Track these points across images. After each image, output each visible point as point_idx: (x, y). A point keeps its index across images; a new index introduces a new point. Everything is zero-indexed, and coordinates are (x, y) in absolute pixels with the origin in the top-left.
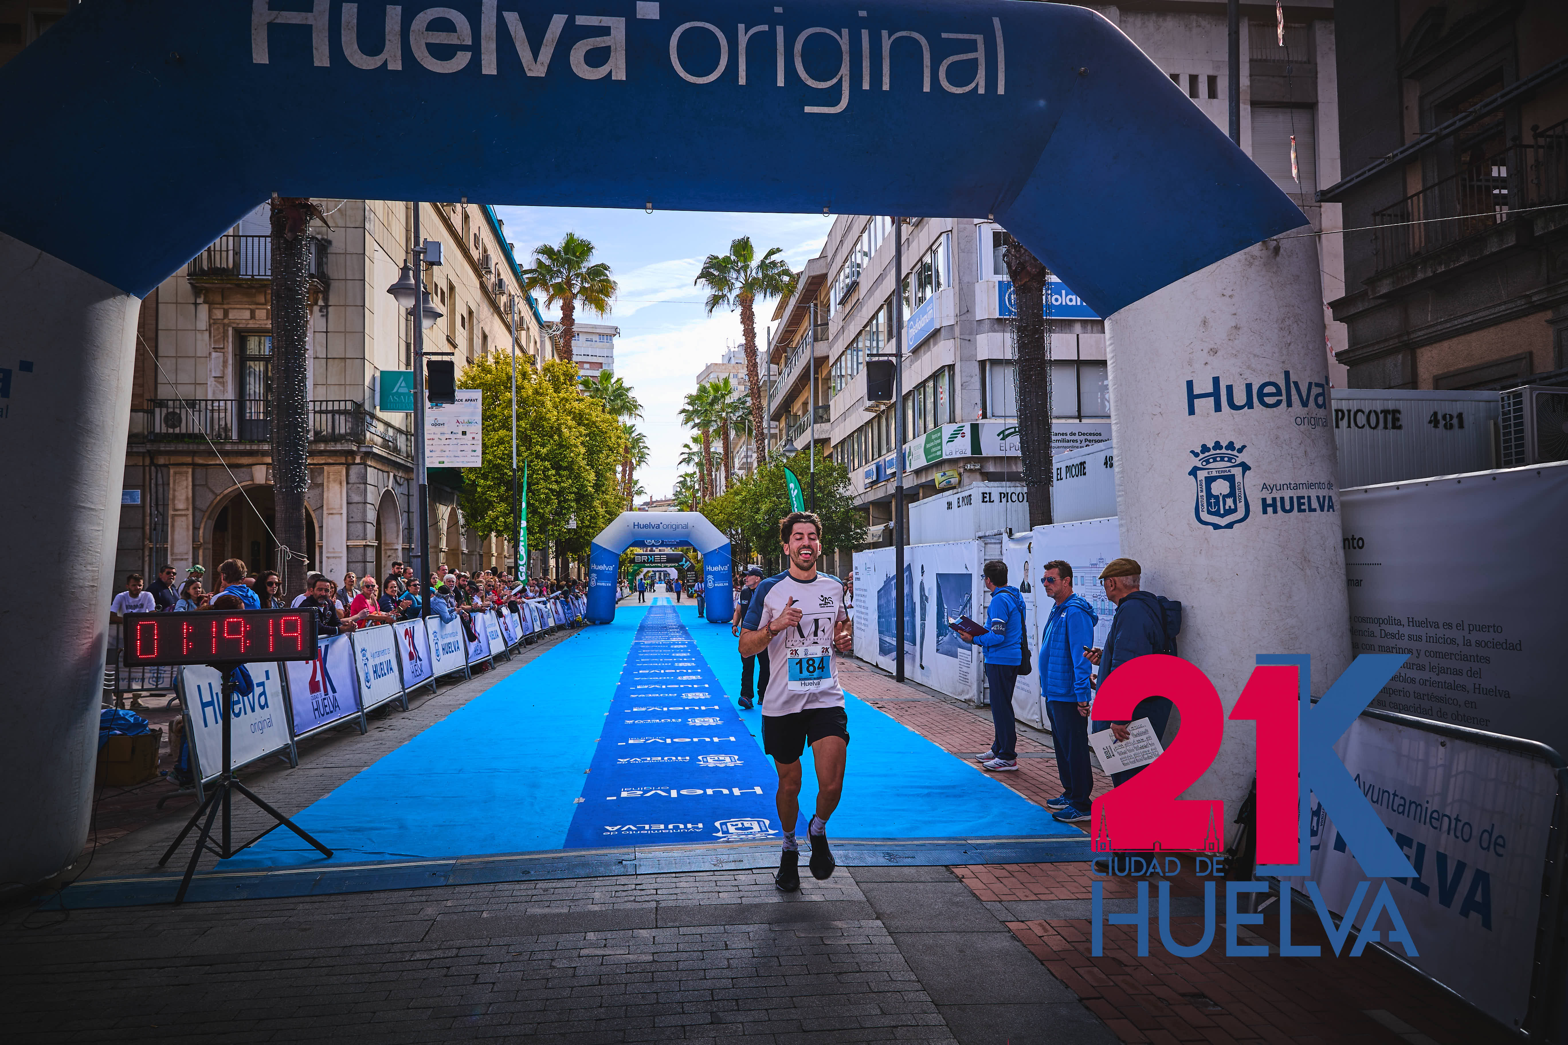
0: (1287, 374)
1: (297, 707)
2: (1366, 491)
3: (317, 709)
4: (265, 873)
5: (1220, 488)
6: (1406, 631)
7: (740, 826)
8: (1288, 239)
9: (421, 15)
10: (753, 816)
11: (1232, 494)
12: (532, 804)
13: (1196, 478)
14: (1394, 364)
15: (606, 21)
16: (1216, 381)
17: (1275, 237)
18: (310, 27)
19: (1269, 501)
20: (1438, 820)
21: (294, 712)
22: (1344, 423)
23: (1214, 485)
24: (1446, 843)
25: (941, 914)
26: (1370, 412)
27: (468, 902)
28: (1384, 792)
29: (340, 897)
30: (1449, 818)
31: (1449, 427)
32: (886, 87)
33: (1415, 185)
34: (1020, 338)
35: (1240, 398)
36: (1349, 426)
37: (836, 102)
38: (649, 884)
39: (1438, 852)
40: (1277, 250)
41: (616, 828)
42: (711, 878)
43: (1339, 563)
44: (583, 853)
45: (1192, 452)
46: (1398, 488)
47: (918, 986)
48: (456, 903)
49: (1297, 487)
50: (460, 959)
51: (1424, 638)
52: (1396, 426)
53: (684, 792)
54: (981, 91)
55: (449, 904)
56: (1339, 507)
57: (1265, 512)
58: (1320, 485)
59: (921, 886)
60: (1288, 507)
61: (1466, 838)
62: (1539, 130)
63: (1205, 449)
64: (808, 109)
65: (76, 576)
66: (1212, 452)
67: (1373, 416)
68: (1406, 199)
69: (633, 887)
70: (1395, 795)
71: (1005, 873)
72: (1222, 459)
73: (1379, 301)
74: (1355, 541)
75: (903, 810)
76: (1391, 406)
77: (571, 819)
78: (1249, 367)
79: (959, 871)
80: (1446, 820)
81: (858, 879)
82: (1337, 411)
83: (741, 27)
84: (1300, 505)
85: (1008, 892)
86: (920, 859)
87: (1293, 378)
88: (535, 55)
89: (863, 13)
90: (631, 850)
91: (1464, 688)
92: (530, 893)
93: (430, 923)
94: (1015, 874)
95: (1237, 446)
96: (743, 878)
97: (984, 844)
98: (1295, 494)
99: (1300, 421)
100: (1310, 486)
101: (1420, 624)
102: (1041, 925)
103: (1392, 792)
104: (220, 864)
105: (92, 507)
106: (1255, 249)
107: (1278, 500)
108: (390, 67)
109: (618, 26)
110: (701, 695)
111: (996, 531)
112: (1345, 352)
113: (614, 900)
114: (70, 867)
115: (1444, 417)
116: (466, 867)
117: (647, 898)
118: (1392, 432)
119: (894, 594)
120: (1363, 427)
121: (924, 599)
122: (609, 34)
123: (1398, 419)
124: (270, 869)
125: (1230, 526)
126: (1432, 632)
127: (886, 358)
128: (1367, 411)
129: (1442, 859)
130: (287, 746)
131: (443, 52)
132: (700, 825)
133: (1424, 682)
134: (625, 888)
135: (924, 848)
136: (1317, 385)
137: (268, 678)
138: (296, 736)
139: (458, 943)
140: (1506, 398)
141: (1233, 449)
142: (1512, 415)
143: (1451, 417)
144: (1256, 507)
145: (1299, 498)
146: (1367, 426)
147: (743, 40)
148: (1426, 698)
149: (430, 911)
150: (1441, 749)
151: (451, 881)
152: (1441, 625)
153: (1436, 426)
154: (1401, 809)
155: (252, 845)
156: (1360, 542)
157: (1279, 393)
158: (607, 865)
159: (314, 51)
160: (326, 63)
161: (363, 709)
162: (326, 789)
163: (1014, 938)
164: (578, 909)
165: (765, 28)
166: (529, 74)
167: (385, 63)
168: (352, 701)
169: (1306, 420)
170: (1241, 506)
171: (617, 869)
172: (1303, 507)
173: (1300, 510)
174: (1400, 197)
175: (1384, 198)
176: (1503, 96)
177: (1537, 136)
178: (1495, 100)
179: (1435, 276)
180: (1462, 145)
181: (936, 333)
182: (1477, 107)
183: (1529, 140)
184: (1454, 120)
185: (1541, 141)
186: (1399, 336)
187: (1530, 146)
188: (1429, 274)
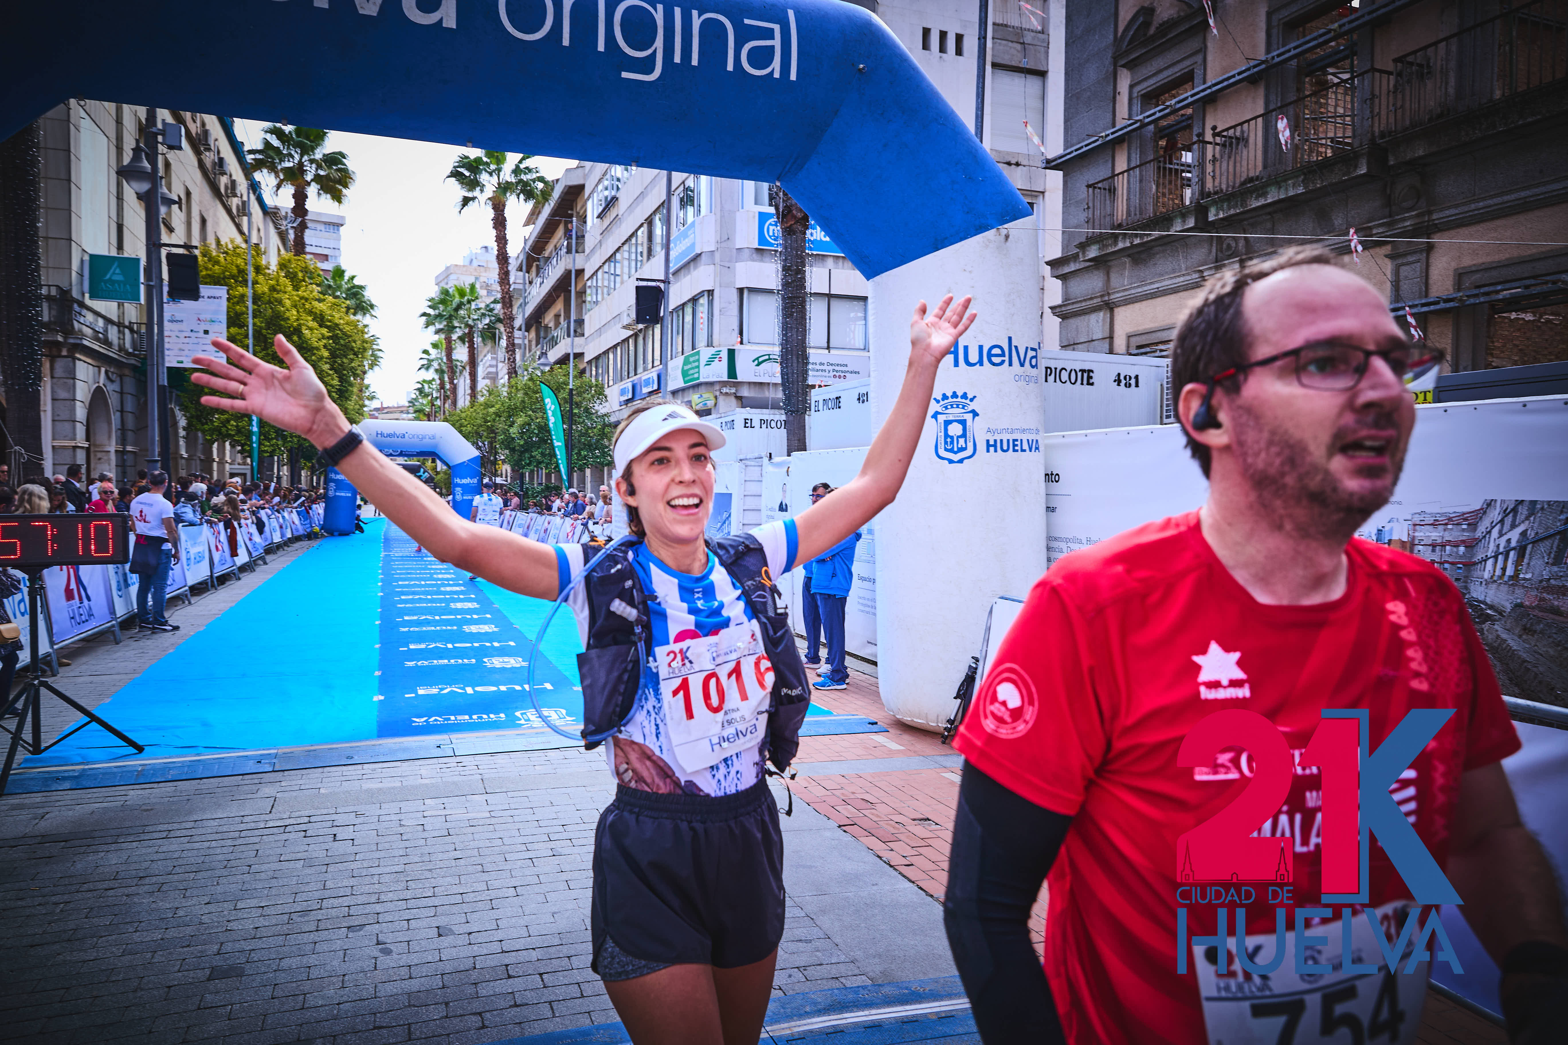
0: (1010, 339)
2: (1064, 437)
3: (73, 618)
4: (82, 767)
8: (1017, 227)
10: (549, 707)
12: (332, 702)
14: (1097, 321)
17: (1006, 225)
19: (992, 442)
22: (1051, 379)
26: (1071, 370)
27: (301, 783)
29: (170, 784)
31: (1128, 385)
32: (695, 61)
33: (1121, 164)
35: (974, 357)
36: (1055, 381)
37: (650, 70)
38: (469, 762)
40: (1007, 237)
41: (422, 720)
42: (525, 756)
43: (1041, 494)
44: (397, 741)
46: (1086, 435)
48: (286, 784)
49: (1012, 431)
52: (1090, 383)
53: (479, 689)
56: (1043, 448)
57: (988, 451)
58: (1030, 431)
60: (1005, 448)
62: (1218, 130)
64: (625, 75)
67: (1073, 375)
68: (1114, 176)
69: (453, 765)
73: (1088, 264)
74: (1053, 477)
76: (1087, 366)
77: (376, 714)
78: (982, 332)
82: (1047, 368)
84: (1015, 446)
87: (1014, 343)
90: (444, 736)
92: (357, 774)
98: (1011, 437)
99: (1018, 378)
100: (1024, 431)
106: (991, 234)
107: (998, 442)
110: (468, 605)
111: (757, 455)
112: (1058, 306)
113: (440, 775)
115: (1125, 378)
116: (288, 755)
117: (471, 773)
118: (1087, 388)
120: (1066, 382)
123: (1092, 377)
124: (85, 763)
127: (654, 284)
128: (1069, 370)
130: (47, 655)
132: (502, 715)
136: (1032, 349)
138: (56, 644)
139: (306, 813)
143: (1130, 378)
144: (981, 446)
145: (1014, 440)
146: (1068, 382)
149: (267, 790)
151: (277, 767)
153: (1119, 384)
156: (1057, 477)
157: (1003, 355)
158: (426, 749)
161: (116, 618)
164: (409, 783)
166: (362, 11)
168: (106, 611)
171: (435, 753)
172: (1016, 448)
173: (1015, 450)
174: (1109, 174)
175: (1097, 172)
176: (1192, 96)
177: (1215, 135)
178: (1186, 98)
179: (1133, 246)
180: (1161, 133)
181: (697, 258)
182: (1173, 102)
183: (1209, 137)
184: (1156, 111)
185: (1218, 140)
186: (1102, 296)
187: (1210, 143)
188: (1128, 244)
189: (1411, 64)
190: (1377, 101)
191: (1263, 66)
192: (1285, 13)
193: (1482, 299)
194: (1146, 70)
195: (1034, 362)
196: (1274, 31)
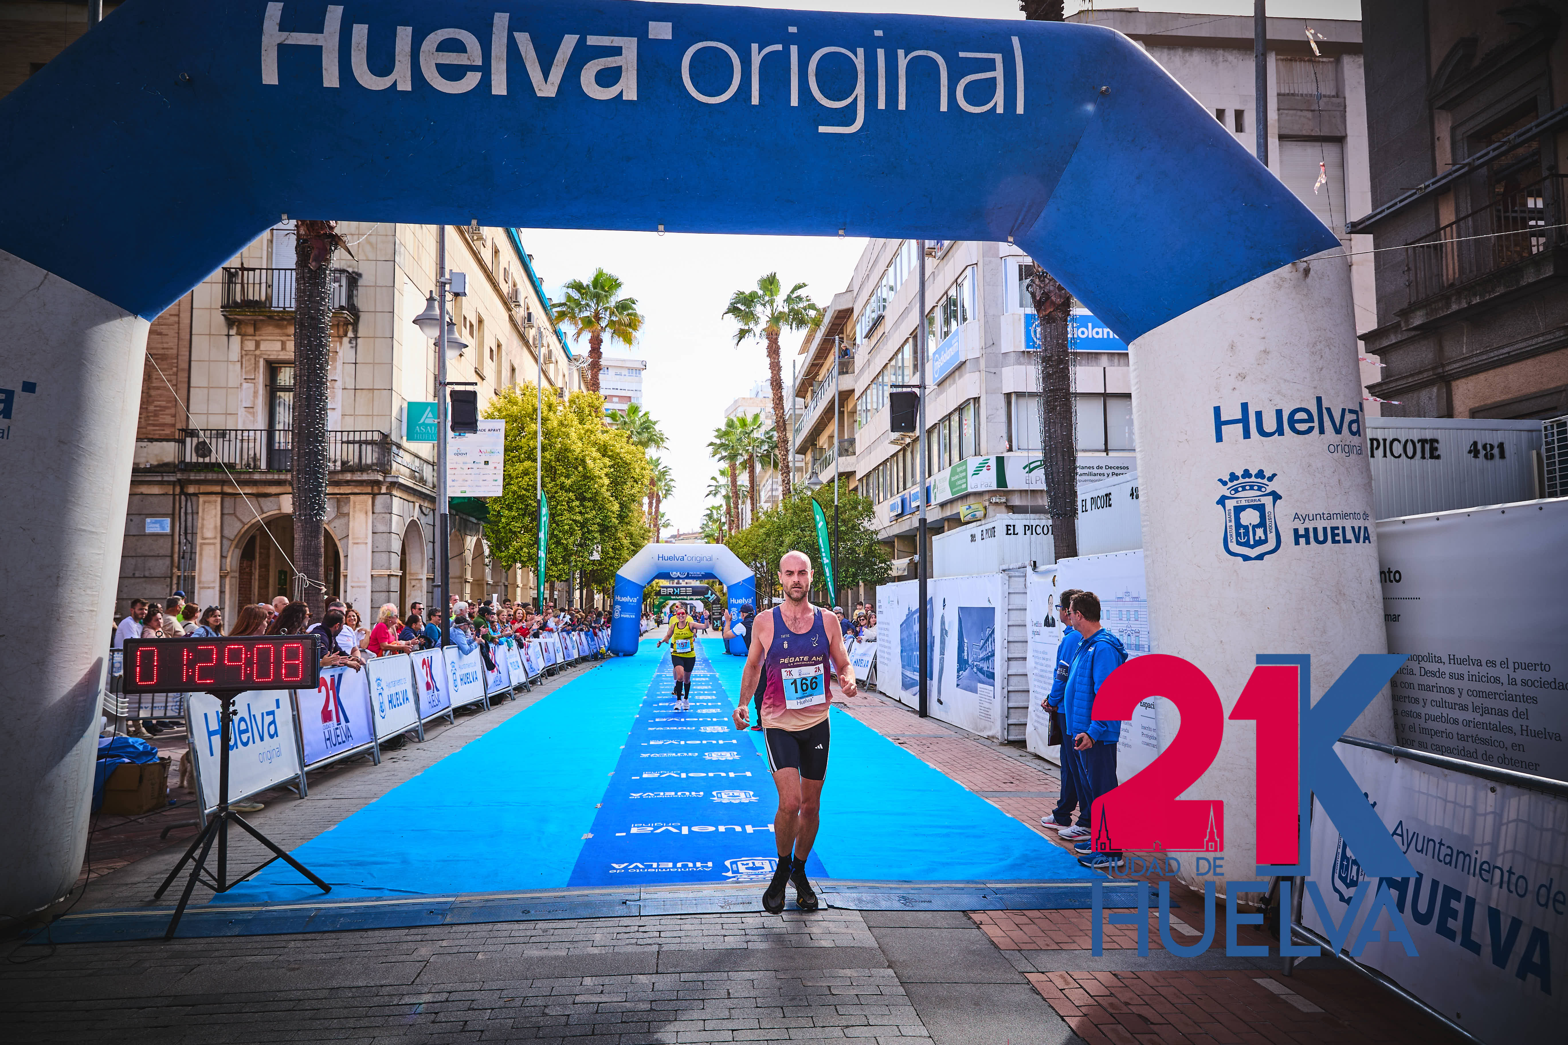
0: (1319, 400)
1: (308, 736)
2: (1404, 522)
3: (328, 739)
4: (259, 908)
5: (1250, 517)
6: (1447, 668)
7: (751, 865)
8: (1319, 261)
9: (432, 35)
11: (1262, 524)
12: (539, 839)
13: (1224, 507)
14: (1429, 396)
15: (617, 41)
16: (1245, 407)
17: (1305, 259)
18: (319, 49)
19: (1301, 532)
20: (1488, 872)
21: (305, 742)
22: (1379, 453)
23: (1243, 515)
24: (1497, 897)
25: (956, 963)
26: (1407, 441)
27: (463, 942)
28: (1429, 840)
29: (333, 935)
30: (1501, 870)
31: (1489, 457)
32: (902, 106)
33: (1447, 215)
34: (1044, 368)
35: (1270, 425)
36: (1385, 456)
37: (850, 120)
38: (652, 925)
39: (1490, 908)
40: (1307, 272)
41: (623, 866)
42: (718, 920)
43: (1376, 597)
44: (586, 892)
45: (1220, 480)
46: (1437, 518)
48: (451, 943)
49: (1330, 517)
50: (450, 1004)
51: (1466, 677)
52: (1434, 456)
53: (695, 829)
54: (1000, 110)
55: (444, 944)
56: (1375, 538)
57: (1297, 543)
58: (1355, 515)
59: (936, 932)
60: (1321, 538)
61: (1521, 892)
63: (1233, 477)
64: (822, 129)
65: (74, 600)
66: (1241, 480)
67: (1410, 447)
68: (1438, 230)
69: (636, 928)
70: (1441, 844)
71: (1024, 920)
72: (1252, 488)
73: (1413, 333)
74: (1392, 575)
75: (920, 851)
76: (1428, 435)
77: (577, 855)
78: (1279, 393)
79: (976, 917)
80: (1498, 872)
81: (871, 924)
82: (1372, 440)
83: (755, 47)
84: (1334, 535)
85: (1027, 939)
86: (937, 904)
87: (1325, 404)
88: (546, 76)
89: (879, 33)
90: (635, 890)
91: (1510, 730)
92: (529, 933)
93: (423, 964)
94: (1036, 921)
95: (1268, 474)
96: (750, 921)
97: (1004, 889)
98: (1328, 524)
99: (1333, 449)
100: (1345, 516)
101: (1462, 662)
102: (1062, 977)
103: (1437, 841)
104: (215, 898)
105: (94, 530)
106: (1285, 271)
107: (1311, 531)
108: (400, 87)
109: (630, 46)
111: (1020, 564)
112: (1378, 385)
113: (614, 942)
114: (62, 900)
115: (1484, 447)
116: (466, 905)
117: (650, 941)
118: (1430, 462)
119: (916, 628)
120: (1400, 456)
122: (621, 54)
123: (1436, 449)
124: (266, 904)
125: (1260, 557)
126: (1474, 670)
127: (909, 390)
128: (1403, 441)
129: (1494, 915)
130: (297, 777)
131: (452, 73)
132: (710, 864)
133: (1468, 723)
134: (628, 930)
135: (940, 892)
136: (1351, 411)
137: (278, 707)
138: (307, 766)
139: (449, 987)
140: (1549, 428)
141: (1263, 477)
142: (1556, 445)
143: (1492, 447)
144: (1287, 537)
145: (1333, 529)
146: (1403, 456)
147: (756, 60)
148: (1470, 739)
149: (424, 951)
150: (1491, 795)
151: (448, 920)
152: (1484, 663)
153: (1476, 456)
154: (1448, 859)
155: (250, 878)
156: (1397, 575)
157: (1310, 419)
158: (611, 904)
159: (324, 72)
160: (336, 84)
161: (376, 740)
162: (332, 822)
164: (577, 952)
165: (779, 47)
166: (539, 94)
167: (395, 83)
168: (366, 732)
169: (1340, 448)
170: (1272, 537)
171: (620, 910)
172: (1337, 538)
173: (1334, 541)
174: (1433, 228)
175: (1417, 229)
176: (1537, 126)
178: (1528, 131)
179: (1470, 307)
180: (1497, 176)
181: (964, 365)
182: (1512, 136)
184: (1489, 151)
186: (1434, 369)
188: (1464, 305)
194: (1471, 108)
195: (1354, 427)
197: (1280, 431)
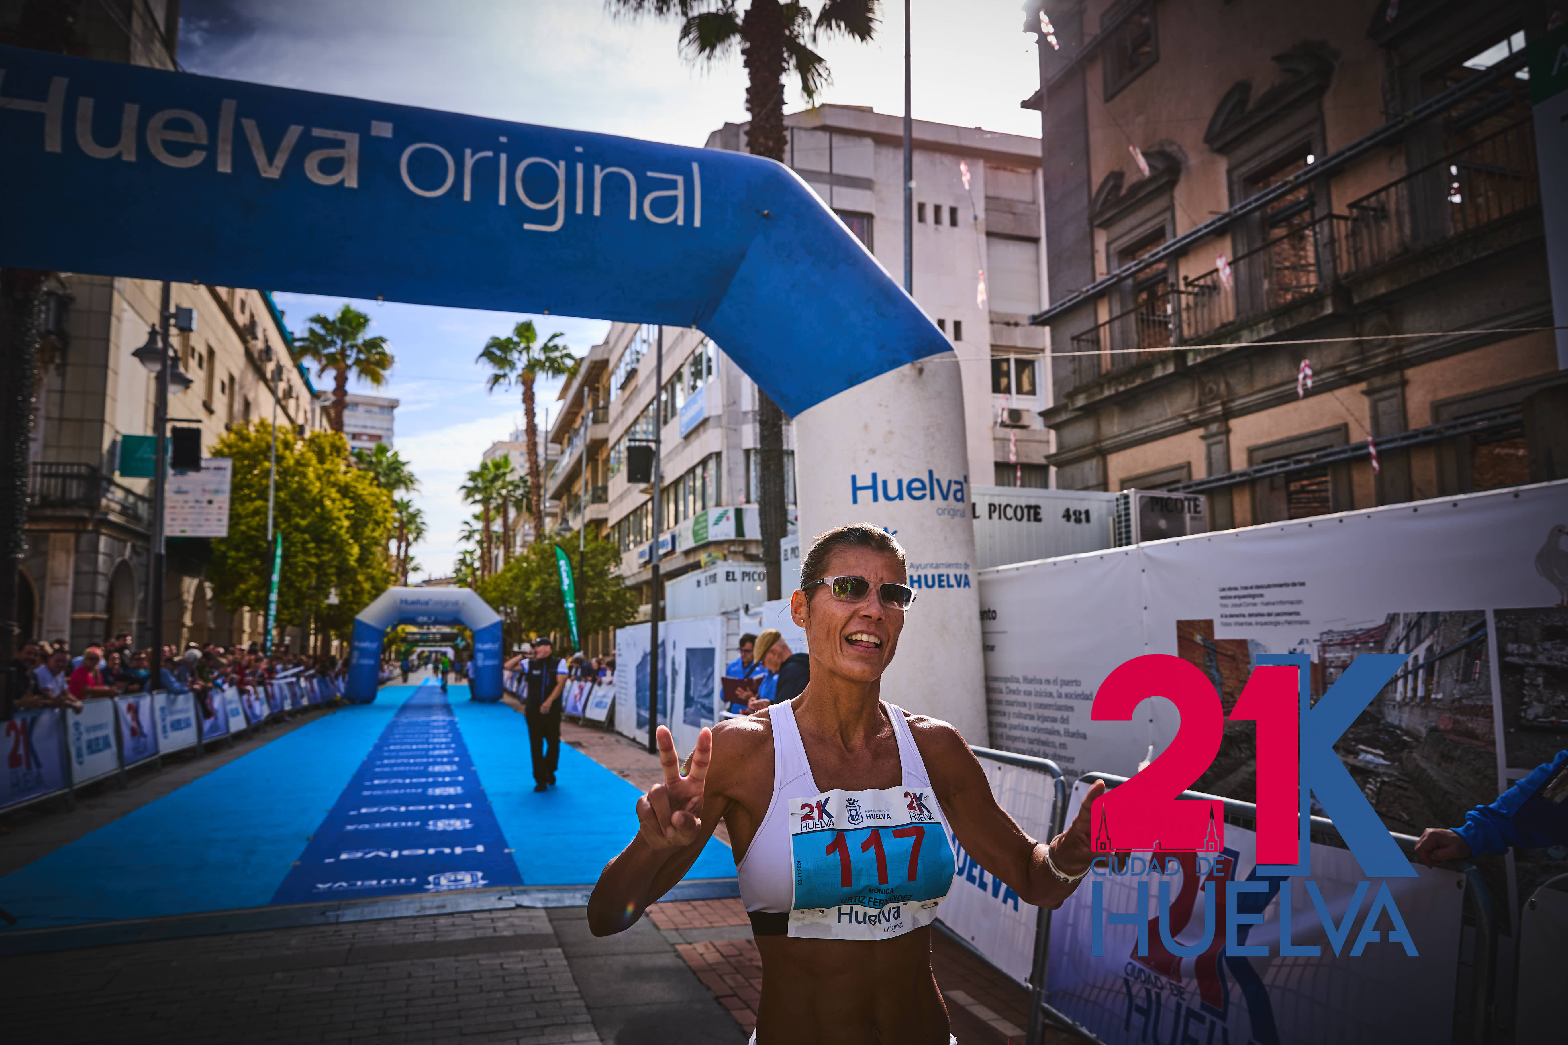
0: (931, 473)
3: (16, 785)
6: (1023, 687)
8: (933, 362)
9: (159, 114)
10: (467, 869)
12: (245, 869)
14: (1090, 468)
15: (341, 135)
16: (874, 476)
17: (920, 361)
18: (43, 115)
22: (996, 515)
26: (1016, 507)
31: (1078, 521)
32: (597, 212)
33: (1103, 315)
34: (761, 431)
35: (893, 491)
36: (1000, 518)
37: (552, 221)
38: (348, 930)
40: (921, 371)
41: (327, 886)
42: (411, 923)
44: (289, 907)
46: (1018, 569)
47: (578, 995)
48: (145, 955)
49: (938, 566)
50: (140, 1001)
51: (1033, 693)
52: (1037, 519)
53: (405, 853)
54: (680, 222)
55: (138, 957)
56: (976, 584)
58: (957, 565)
60: (930, 583)
62: (1190, 279)
64: (527, 226)
67: (1019, 511)
68: (1097, 327)
69: (332, 933)
71: (689, 907)
73: (1078, 413)
74: (989, 614)
76: (1033, 502)
77: (282, 879)
78: (900, 466)
81: (553, 918)
82: (990, 505)
83: (468, 152)
84: (941, 581)
85: (686, 922)
88: (271, 160)
89: (579, 149)
91: (1059, 733)
92: (225, 943)
93: (114, 973)
94: (698, 908)
96: (442, 921)
98: (936, 572)
99: (941, 512)
100: (949, 566)
101: (1031, 681)
102: (705, 945)
107: (922, 577)
108: (125, 158)
109: (352, 141)
110: (448, 768)
111: (735, 608)
113: (309, 945)
115: (1075, 513)
117: (343, 942)
118: (1034, 524)
119: (648, 669)
120: (1010, 519)
121: (675, 672)
122: (343, 147)
123: (1039, 514)
126: (1038, 687)
127: (644, 444)
128: (1013, 507)
131: (179, 150)
132: (414, 880)
133: (1034, 729)
136: (957, 482)
142: (1123, 510)
143: (1080, 513)
145: (940, 576)
146: (1014, 519)
147: (469, 162)
148: (1035, 742)
152: (1043, 682)
153: (1068, 520)
156: (993, 614)
157: (924, 488)
158: (309, 916)
159: (46, 137)
160: (58, 149)
161: (72, 786)
163: (679, 956)
164: (270, 955)
165: (490, 154)
166: (264, 175)
167: (119, 155)
168: (59, 777)
169: (947, 511)
171: (318, 920)
172: (943, 584)
173: (941, 586)
174: (1092, 325)
175: (1080, 325)
176: (1165, 249)
177: (1187, 284)
178: (1158, 253)
179: (1118, 394)
180: (1139, 287)
181: (705, 421)
182: (1146, 256)
183: (1182, 288)
184: (1131, 265)
185: (1190, 289)
186: (1094, 443)
187: (1183, 292)
188: (1113, 392)
189: (1365, 208)
190: (1337, 245)
191: (1227, 219)
192: (1243, 170)
193: (1460, 430)
194: (1120, 228)
195: (959, 495)
196: (1236, 188)
197: (900, 496)
